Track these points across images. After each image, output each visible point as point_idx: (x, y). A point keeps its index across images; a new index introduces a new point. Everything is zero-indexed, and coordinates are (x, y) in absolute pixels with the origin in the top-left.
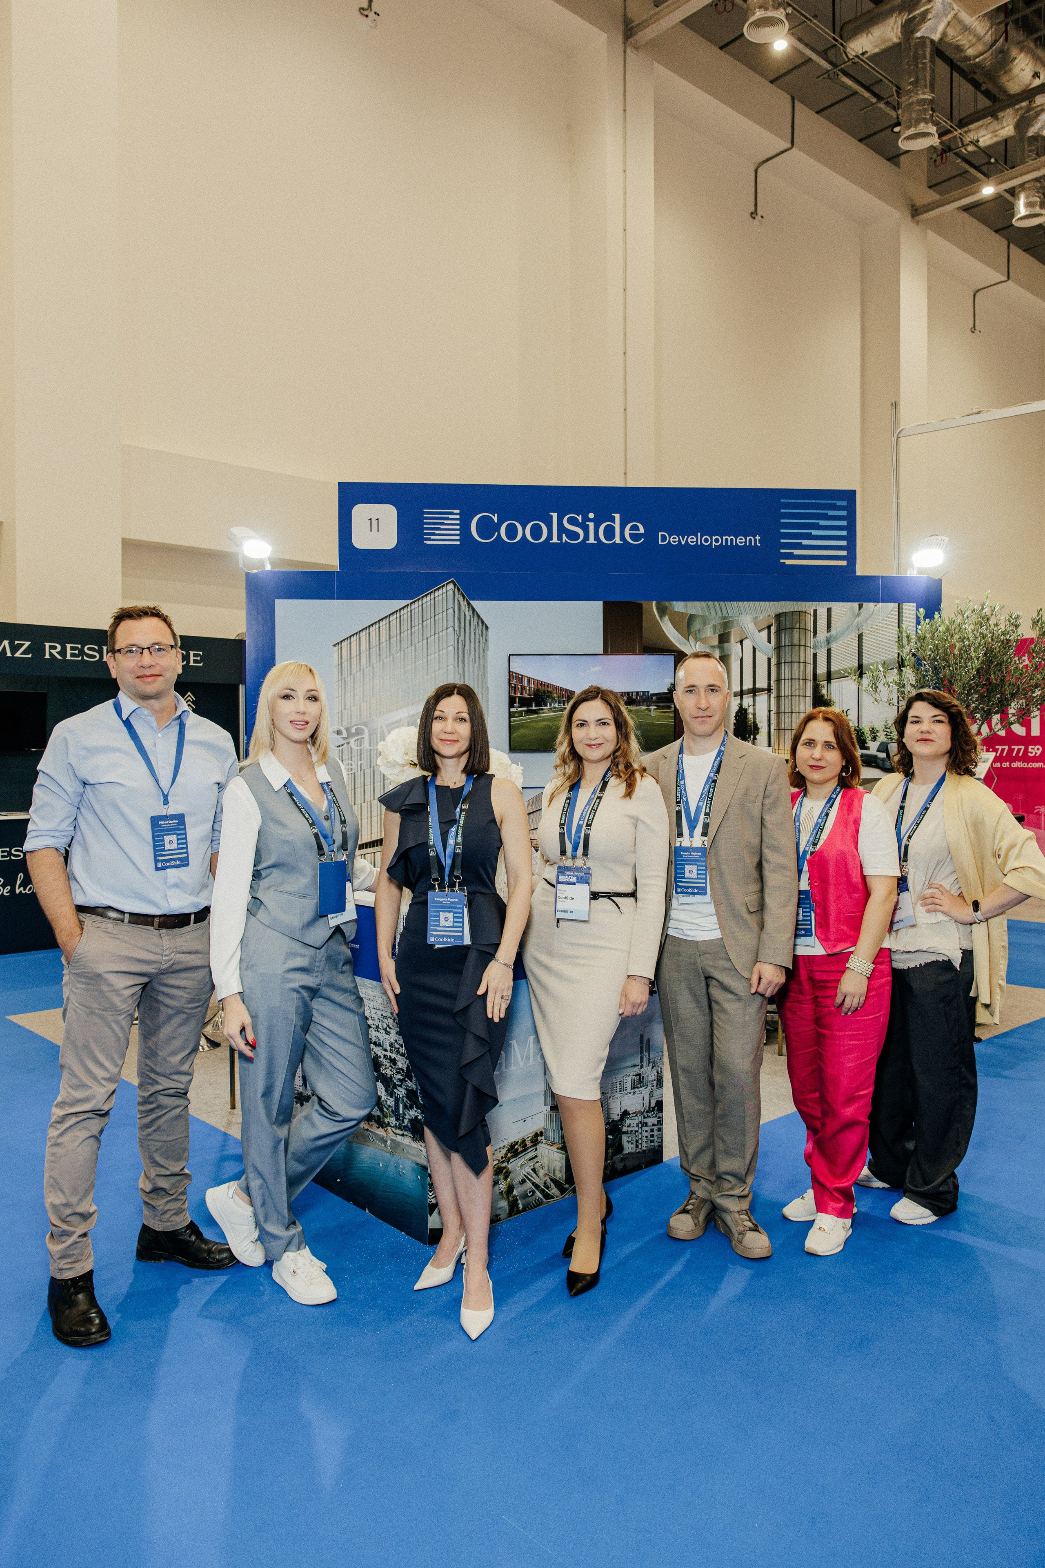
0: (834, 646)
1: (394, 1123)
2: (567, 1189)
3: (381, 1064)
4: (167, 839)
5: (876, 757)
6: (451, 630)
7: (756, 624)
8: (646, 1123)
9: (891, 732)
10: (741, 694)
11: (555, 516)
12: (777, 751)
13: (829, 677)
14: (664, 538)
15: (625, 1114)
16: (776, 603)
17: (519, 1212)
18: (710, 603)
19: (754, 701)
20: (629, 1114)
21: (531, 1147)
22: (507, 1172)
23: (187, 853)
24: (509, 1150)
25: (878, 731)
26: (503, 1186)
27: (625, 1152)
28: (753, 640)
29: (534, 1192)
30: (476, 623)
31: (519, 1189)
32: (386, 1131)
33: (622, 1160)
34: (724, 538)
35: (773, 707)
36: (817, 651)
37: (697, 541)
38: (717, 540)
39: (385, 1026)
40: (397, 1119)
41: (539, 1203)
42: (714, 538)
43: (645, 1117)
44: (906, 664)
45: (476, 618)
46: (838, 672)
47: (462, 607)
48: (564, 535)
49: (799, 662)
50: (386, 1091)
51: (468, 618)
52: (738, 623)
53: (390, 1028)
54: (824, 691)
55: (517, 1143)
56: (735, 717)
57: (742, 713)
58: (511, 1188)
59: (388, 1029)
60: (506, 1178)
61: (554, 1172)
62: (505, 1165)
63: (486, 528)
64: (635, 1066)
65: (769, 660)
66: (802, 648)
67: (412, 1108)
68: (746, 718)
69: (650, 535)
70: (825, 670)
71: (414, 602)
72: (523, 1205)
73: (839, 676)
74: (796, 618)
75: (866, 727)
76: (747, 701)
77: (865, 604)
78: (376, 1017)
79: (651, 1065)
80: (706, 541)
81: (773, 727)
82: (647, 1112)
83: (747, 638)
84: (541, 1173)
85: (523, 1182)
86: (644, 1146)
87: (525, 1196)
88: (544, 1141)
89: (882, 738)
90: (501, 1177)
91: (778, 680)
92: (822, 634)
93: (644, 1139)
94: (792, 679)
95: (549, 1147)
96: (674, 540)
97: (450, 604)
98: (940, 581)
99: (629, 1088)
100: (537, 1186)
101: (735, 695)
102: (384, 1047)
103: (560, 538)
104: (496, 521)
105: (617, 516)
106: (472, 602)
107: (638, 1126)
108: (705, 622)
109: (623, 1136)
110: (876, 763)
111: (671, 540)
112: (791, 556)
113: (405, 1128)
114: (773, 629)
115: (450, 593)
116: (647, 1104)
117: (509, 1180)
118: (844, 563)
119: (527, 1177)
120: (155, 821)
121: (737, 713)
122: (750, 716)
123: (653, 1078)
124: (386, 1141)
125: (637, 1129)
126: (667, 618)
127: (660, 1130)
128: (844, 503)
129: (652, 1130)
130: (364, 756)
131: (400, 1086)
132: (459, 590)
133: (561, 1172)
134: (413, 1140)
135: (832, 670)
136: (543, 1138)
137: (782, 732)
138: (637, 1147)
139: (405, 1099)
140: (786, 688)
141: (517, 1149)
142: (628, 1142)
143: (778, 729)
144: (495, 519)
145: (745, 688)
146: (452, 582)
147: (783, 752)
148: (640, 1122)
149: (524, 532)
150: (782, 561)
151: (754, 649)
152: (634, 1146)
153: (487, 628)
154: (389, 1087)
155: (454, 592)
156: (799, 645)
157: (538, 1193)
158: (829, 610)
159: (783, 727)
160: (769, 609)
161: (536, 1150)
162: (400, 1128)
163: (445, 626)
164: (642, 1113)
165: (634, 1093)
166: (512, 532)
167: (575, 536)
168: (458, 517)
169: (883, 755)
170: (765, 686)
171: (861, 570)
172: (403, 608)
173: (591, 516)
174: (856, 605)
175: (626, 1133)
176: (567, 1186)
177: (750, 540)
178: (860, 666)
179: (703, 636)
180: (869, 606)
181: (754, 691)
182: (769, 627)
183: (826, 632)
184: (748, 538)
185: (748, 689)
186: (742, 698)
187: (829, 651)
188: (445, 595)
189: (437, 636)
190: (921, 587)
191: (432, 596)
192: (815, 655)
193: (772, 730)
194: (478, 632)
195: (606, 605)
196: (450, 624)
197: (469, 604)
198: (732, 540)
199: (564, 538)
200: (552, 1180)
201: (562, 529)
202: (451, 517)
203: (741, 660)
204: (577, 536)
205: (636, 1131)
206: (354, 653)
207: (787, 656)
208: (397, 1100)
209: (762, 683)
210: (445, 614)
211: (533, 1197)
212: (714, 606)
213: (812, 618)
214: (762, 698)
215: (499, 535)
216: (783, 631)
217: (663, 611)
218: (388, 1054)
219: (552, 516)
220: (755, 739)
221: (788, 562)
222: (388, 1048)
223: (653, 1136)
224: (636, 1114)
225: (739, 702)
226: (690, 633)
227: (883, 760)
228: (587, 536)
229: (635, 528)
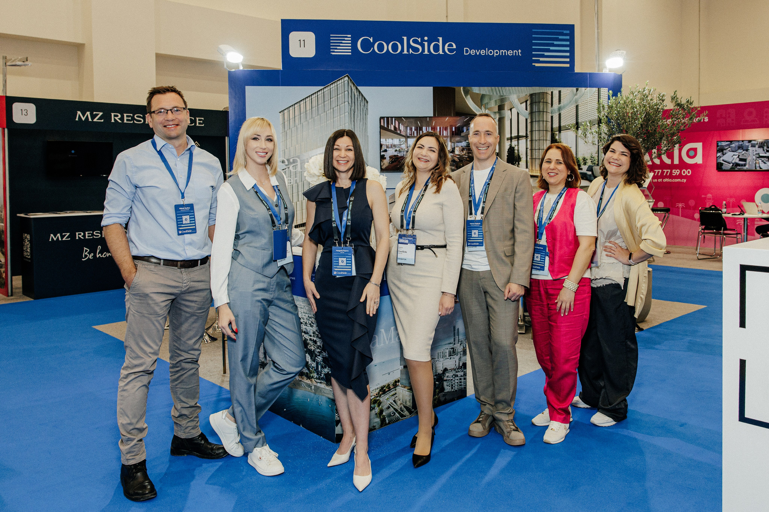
0: (562, 112)
1: (316, 376)
2: (413, 412)
3: (309, 344)
4: (184, 218)
5: (585, 174)
6: (347, 103)
7: (519, 100)
8: (457, 375)
9: (594, 160)
10: (511, 139)
11: (405, 38)
12: (531, 171)
13: (560, 129)
14: (467, 51)
15: (445, 370)
16: (530, 88)
17: (386, 424)
18: (493, 88)
19: (518, 143)
20: (448, 370)
21: (393, 388)
22: (379, 402)
23: (195, 226)
24: (380, 390)
25: (587, 160)
26: (377, 410)
27: (446, 391)
28: (517, 109)
29: (395, 414)
30: (361, 99)
31: (386, 412)
32: (311, 381)
33: (444, 395)
34: (501, 51)
35: (529, 146)
36: (553, 115)
37: (486, 53)
38: (497, 53)
39: (310, 322)
40: (318, 374)
41: (397, 420)
42: (495, 51)
43: (456, 372)
44: (602, 121)
45: (361, 96)
46: (565, 126)
47: (353, 90)
48: (410, 49)
49: (543, 121)
50: (311, 358)
51: (356, 96)
52: (509, 99)
53: (313, 324)
54: (557, 137)
55: (385, 386)
56: (508, 152)
57: (511, 150)
58: (381, 411)
59: (312, 324)
60: (379, 406)
61: (406, 402)
62: (378, 398)
63: (366, 45)
64: (451, 343)
65: (526, 120)
66: (545, 113)
67: (325, 367)
68: (514, 152)
69: (459, 49)
70: (558, 125)
71: (326, 87)
72: (388, 420)
73: (565, 129)
74: (541, 96)
75: (580, 157)
76: (514, 143)
77: (580, 89)
78: (305, 318)
79: (460, 343)
80: (491, 53)
81: (529, 157)
82: (458, 369)
83: (514, 107)
84: (399, 403)
85: (389, 408)
86: (456, 388)
87: (389, 415)
88: (400, 385)
89: (589, 163)
90: (376, 405)
91: (532, 131)
92: (556, 105)
93: (456, 384)
94: (539, 130)
95: (403, 388)
96: (473, 52)
97: (346, 89)
98: (621, 75)
99: (448, 356)
100: (396, 410)
101: (508, 139)
102: (310, 334)
103: (408, 51)
104: (372, 41)
105: (441, 39)
106: (359, 87)
107: (452, 377)
108: (490, 99)
109: (444, 382)
110: (586, 177)
111: (471, 52)
112: (539, 61)
113: (322, 379)
114: (528, 102)
115: (346, 82)
116: (457, 365)
117: (380, 407)
118: (568, 65)
119: (391, 405)
120: (177, 207)
121: (509, 150)
122: (516, 151)
123: (461, 350)
124: (311, 387)
125: (452, 378)
126: (469, 96)
127: (465, 379)
128: (568, 32)
129: (461, 379)
130: (298, 175)
131: (319, 355)
132: (351, 80)
133: (410, 402)
134: (327, 385)
135: (562, 125)
136: (399, 383)
137: (534, 160)
138: (452, 388)
139: (322, 363)
140: (536, 136)
141: (385, 390)
142: (447, 385)
143: (532, 159)
144: (371, 40)
145: (513, 135)
146: (347, 76)
147: (534, 171)
148: (454, 375)
149: (388, 48)
150: (533, 64)
151: (518, 114)
152: (450, 388)
153: (367, 102)
154: (313, 356)
155: (348, 82)
156: (543, 112)
157: (397, 414)
158: (560, 92)
159: (534, 157)
160: (526, 91)
161: (396, 390)
162: (319, 379)
163: (343, 101)
164: (455, 370)
165: (450, 358)
166: (381, 47)
167: (416, 50)
168: (350, 39)
169: (590, 173)
170: (525, 135)
171: (577, 70)
172: (319, 91)
173: (426, 38)
174: (575, 89)
175: (446, 380)
176: (413, 410)
177: (516, 52)
178: (577, 123)
179: (489, 106)
180: (582, 90)
181: (518, 137)
182: (526, 102)
183: (558, 104)
184: (514, 51)
185: (515, 136)
186: (511, 141)
187: (560, 115)
188: (343, 83)
189: (339, 107)
190: (611, 79)
191: (336, 84)
192: (552, 117)
193: (528, 159)
194: (362, 104)
195: (435, 89)
196: (346, 100)
197: (357, 88)
198: (505, 52)
199: (411, 51)
200: (405, 407)
201: (409, 46)
202: (346, 39)
203: (511, 120)
204: (418, 50)
205: (452, 380)
206: (291, 117)
207: (536, 117)
208: (317, 364)
209: (522, 133)
210: (343, 94)
211: (394, 416)
212: (496, 90)
213: (550, 96)
214: (522, 142)
215: (374, 49)
216: (534, 104)
217: (467, 93)
218: (312, 338)
219: (403, 38)
220: (519, 164)
221: (537, 65)
222: (312, 335)
223: (461, 382)
224: (451, 370)
225: (510, 143)
226: (482, 105)
227: (590, 175)
228: (423, 50)
229: (450, 45)
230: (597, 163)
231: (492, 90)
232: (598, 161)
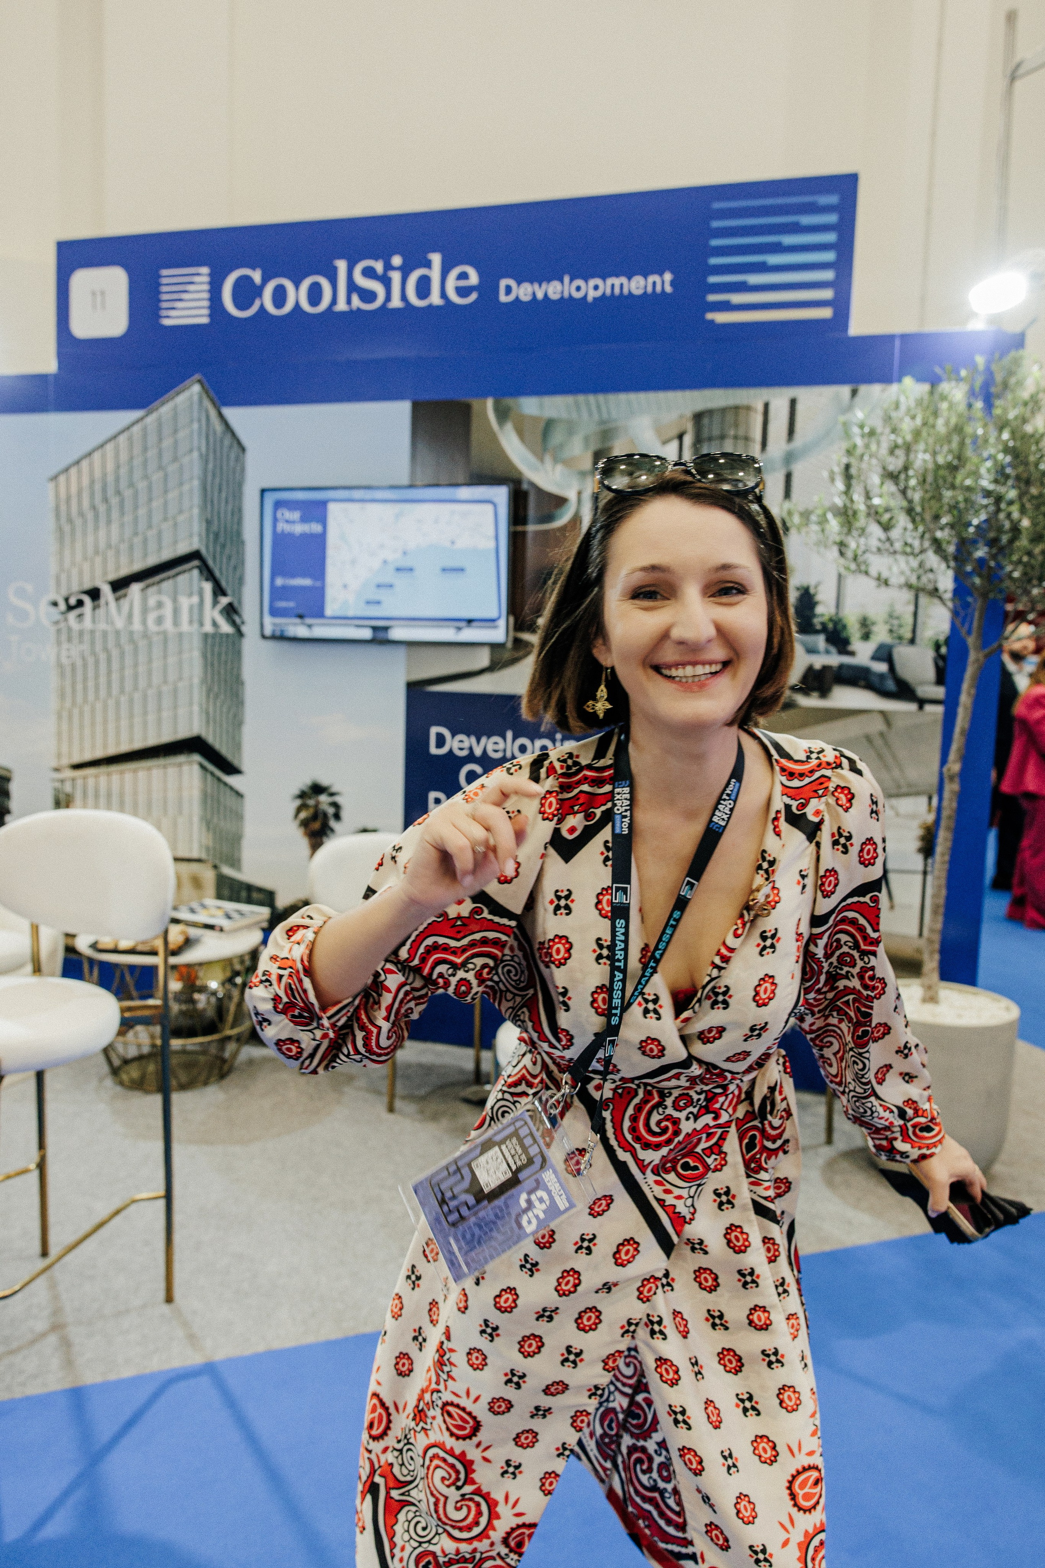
0: (798, 469)
5: (868, 670)
6: (195, 454)
7: (660, 432)
9: (900, 626)
11: (342, 265)
14: (508, 290)
16: (693, 393)
18: (581, 398)
25: (873, 624)
30: (229, 443)
34: (608, 283)
37: (562, 291)
38: (596, 288)
42: (589, 283)
45: (229, 435)
47: (210, 420)
48: (355, 297)
51: (218, 436)
52: (627, 425)
63: (244, 293)
69: (488, 288)
71: (148, 413)
74: (730, 417)
75: (851, 617)
77: (863, 389)
80: (578, 289)
89: (880, 636)
92: (777, 445)
96: (525, 292)
97: (195, 415)
98: (1022, 335)
103: (349, 302)
104: (258, 282)
105: (436, 259)
106: (224, 410)
108: (571, 431)
111: (520, 292)
112: (727, 307)
114: (688, 440)
115: (196, 398)
118: (826, 313)
126: (509, 427)
128: (834, 200)
132: (206, 392)
144: (257, 278)
149: (297, 295)
150: (708, 316)
153: (243, 449)
155: (200, 396)
158: (793, 403)
160: (681, 404)
163: (188, 447)
166: (280, 296)
167: (370, 296)
168: (205, 279)
169: (881, 667)
171: (857, 327)
172: (134, 422)
173: (396, 261)
174: (845, 390)
177: (654, 283)
179: (567, 454)
180: (872, 392)
182: (680, 437)
184: (650, 279)
187: (788, 477)
188: (187, 401)
189: (177, 463)
191: (172, 405)
194: (233, 456)
195: (418, 408)
196: (195, 444)
197: (221, 416)
198: (622, 285)
199: (356, 302)
201: (352, 287)
202: (197, 279)
204: (373, 296)
206: (73, 492)
210: (187, 430)
212: (588, 404)
213: (759, 418)
215: (262, 304)
216: (706, 443)
217: (503, 414)
219: (336, 266)
221: (721, 318)
226: (545, 449)
227: (882, 676)
228: (388, 298)
229: (463, 276)
230: (908, 635)
231: (577, 405)
232: (914, 631)
